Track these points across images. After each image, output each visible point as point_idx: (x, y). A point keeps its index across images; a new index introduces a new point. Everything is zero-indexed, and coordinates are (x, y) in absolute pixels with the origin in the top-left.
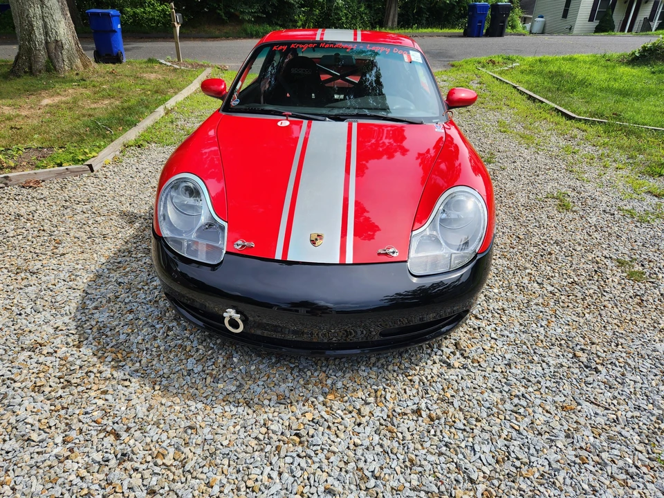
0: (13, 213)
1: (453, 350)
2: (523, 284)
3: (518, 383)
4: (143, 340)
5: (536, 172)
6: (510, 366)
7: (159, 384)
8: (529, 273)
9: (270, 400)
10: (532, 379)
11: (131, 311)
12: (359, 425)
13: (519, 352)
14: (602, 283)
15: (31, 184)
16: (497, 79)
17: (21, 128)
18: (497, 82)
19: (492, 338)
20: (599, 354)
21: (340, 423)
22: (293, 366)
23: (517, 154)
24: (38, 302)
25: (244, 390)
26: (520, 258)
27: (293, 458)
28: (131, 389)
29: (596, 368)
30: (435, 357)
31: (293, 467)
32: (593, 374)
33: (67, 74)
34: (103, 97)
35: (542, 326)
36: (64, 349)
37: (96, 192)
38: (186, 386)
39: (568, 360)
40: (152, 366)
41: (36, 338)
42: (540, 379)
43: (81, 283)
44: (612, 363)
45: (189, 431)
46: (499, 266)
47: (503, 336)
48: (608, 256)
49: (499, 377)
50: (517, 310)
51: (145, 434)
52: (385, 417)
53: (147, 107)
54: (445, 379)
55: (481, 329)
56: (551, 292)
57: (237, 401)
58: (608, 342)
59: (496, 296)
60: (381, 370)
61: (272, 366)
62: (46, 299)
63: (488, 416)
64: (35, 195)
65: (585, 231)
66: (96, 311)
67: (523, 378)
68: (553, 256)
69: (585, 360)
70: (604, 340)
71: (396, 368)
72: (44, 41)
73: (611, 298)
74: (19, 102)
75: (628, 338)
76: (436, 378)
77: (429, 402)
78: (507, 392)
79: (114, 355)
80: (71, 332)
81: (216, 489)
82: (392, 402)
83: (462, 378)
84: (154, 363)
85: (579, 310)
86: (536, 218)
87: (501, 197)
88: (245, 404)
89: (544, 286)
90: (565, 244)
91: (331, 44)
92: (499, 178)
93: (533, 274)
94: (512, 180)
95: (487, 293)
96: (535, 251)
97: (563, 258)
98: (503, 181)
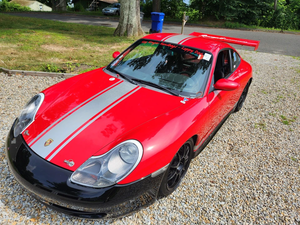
2: (208, 210)
9: (15, 206)
25: (13, 196)
57: (5, 200)
72: (126, 24)
86: (275, 170)
87: (267, 148)
88: (6, 203)
89: (222, 218)
90: (275, 197)
91: (166, 43)
92: (279, 136)
93: (223, 207)
94: (289, 139)
95: (177, 205)
96: (246, 192)
97: (260, 207)
98: (281, 139)
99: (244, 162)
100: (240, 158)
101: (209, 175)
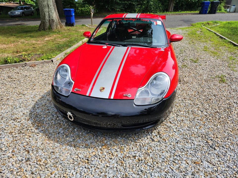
0: (25, 75)
1: (156, 134)
2: (194, 111)
3: (179, 150)
4: (48, 120)
5: (214, 67)
6: (178, 143)
7: (48, 136)
8: (198, 107)
9: (83, 146)
10: (186, 149)
11: (48, 110)
12: (111, 159)
13: (183, 138)
14: (230, 113)
15: (33, 66)
16: (208, 30)
17: (36, 48)
19: (174, 131)
20: (218, 142)
21: (104, 157)
22: (94, 134)
23: (208, 59)
24: (21, 105)
25: (75, 141)
26: (197, 101)
27: (83, 168)
28: (38, 137)
29: (214, 148)
30: (148, 136)
31: (82, 171)
32: (213, 150)
33: (55, 30)
34: (64, 38)
35: (197, 128)
36: (24, 121)
37: (52, 69)
38: (56, 137)
39: (204, 143)
40: (48, 129)
41: (17, 116)
42: (188, 150)
43: (36, 99)
44: (223, 146)
45: (52, 153)
46: (186, 103)
47: (179, 131)
48: (235, 102)
49: (172, 147)
50: (188, 121)
51: (38, 153)
52: (122, 157)
53: (77, 41)
54: (150, 145)
55: (171, 127)
56: (205, 115)
57: (71, 145)
58: (224, 138)
59: (181, 115)
60: (126, 139)
61: (87, 133)
62: (24, 103)
63: (162, 162)
64: (33, 69)
65: (228, 91)
66: (37, 109)
67: (182, 149)
68: (211, 101)
69: (211, 144)
70: (223, 136)
71: (132, 139)
72: (48, 20)
73: (231, 120)
74: (38, 39)
75: (234, 137)
76: (146, 145)
77: (141, 153)
78: (173, 153)
79: (38, 124)
80: (27, 115)
81: (53, 175)
82: (126, 152)
83: (157, 146)
84: (49, 128)
85: (216, 123)
86: (209, 85)
87: (196, 76)
88: (74, 146)
89: (203, 112)
90: (218, 96)
91: (128, 19)
92: (197, 69)
93: (200, 107)
94: (203, 69)
95: (178, 113)
96: (204, 98)
97: (215, 102)
98: (199, 70)
99: (191, 85)
100: (187, 84)
101: (180, 96)
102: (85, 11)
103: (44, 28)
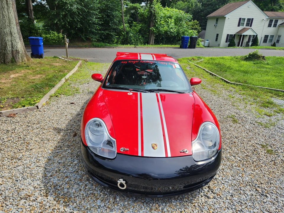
0: (5, 130)
1: (208, 190)
2: (228, 157)
3: (238, 204)
4: (75, 191)
5: (220, 106)
6: (233, 196)
8: (229, 152)
10: (243, 202)
11: (67, 177)
13: (235, 190)
14: (258, 155)
15: (12, 116)
16: (197, 66)
17: (3, 89)
18: (197, 67)
19: (222, 183)
20: (265, 188)
22: (143, 201)
23: (211, 98)
24: (24, 174)
29: (266, 195)
30: (201, 194)
32: (266, 198)
33: (20, 63)
34: (37, 74)
35: (240, 177)
36: (40, 198)
37: (41, 118)
39: (254, 192)
40: (82, 204)
41: (26, 193)
42: (246, 202)
43: (42, 163)
44: (271, 192)
47: (226, 182)
48: (257, 143)
49: (229, 202)
50: (229, 169)
53: (57, 78)
54: (208, 204)
55: (217, 179)
56: (240, 160)
58: (267, 183)
60: (181, 201)
61: (134, 202)
62: (28, 172)
64: (14, 120)
65: (245, 132)
66: (51, 177)
68: (236, 143)
69: (261, 192)
70: (265, 181)
71: (187, 200)
72: (11, 50)
73: (263, 162)
74: (1, 76)
75: (274, 180)
76: (204, 204)
78: (234, 209)
79: (63, 199)
80: (42, 189)
83: (215, 203)
84: (82, 202)
85: (252, 168)
86: (225, 126)
89: (236, 157)
90: (239, 138)
96: (228, 141)
97: (240, 145)
102: (51, 39)
103: (4, 61)
